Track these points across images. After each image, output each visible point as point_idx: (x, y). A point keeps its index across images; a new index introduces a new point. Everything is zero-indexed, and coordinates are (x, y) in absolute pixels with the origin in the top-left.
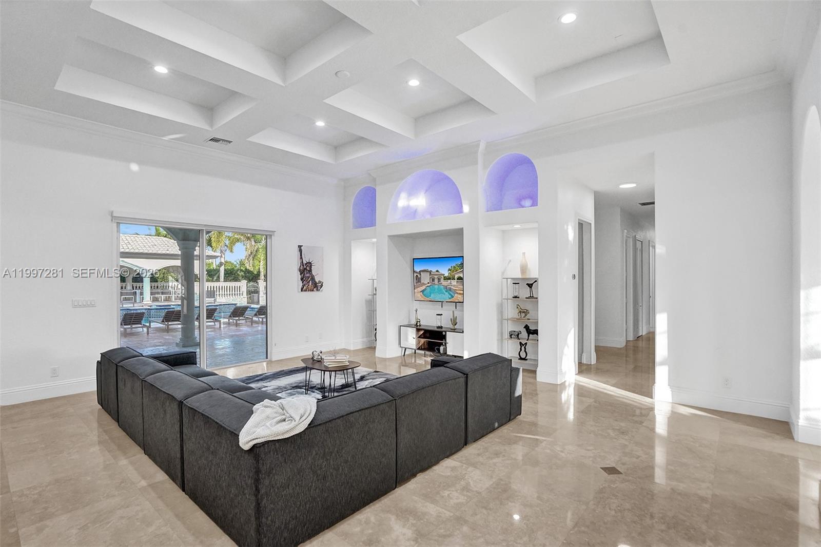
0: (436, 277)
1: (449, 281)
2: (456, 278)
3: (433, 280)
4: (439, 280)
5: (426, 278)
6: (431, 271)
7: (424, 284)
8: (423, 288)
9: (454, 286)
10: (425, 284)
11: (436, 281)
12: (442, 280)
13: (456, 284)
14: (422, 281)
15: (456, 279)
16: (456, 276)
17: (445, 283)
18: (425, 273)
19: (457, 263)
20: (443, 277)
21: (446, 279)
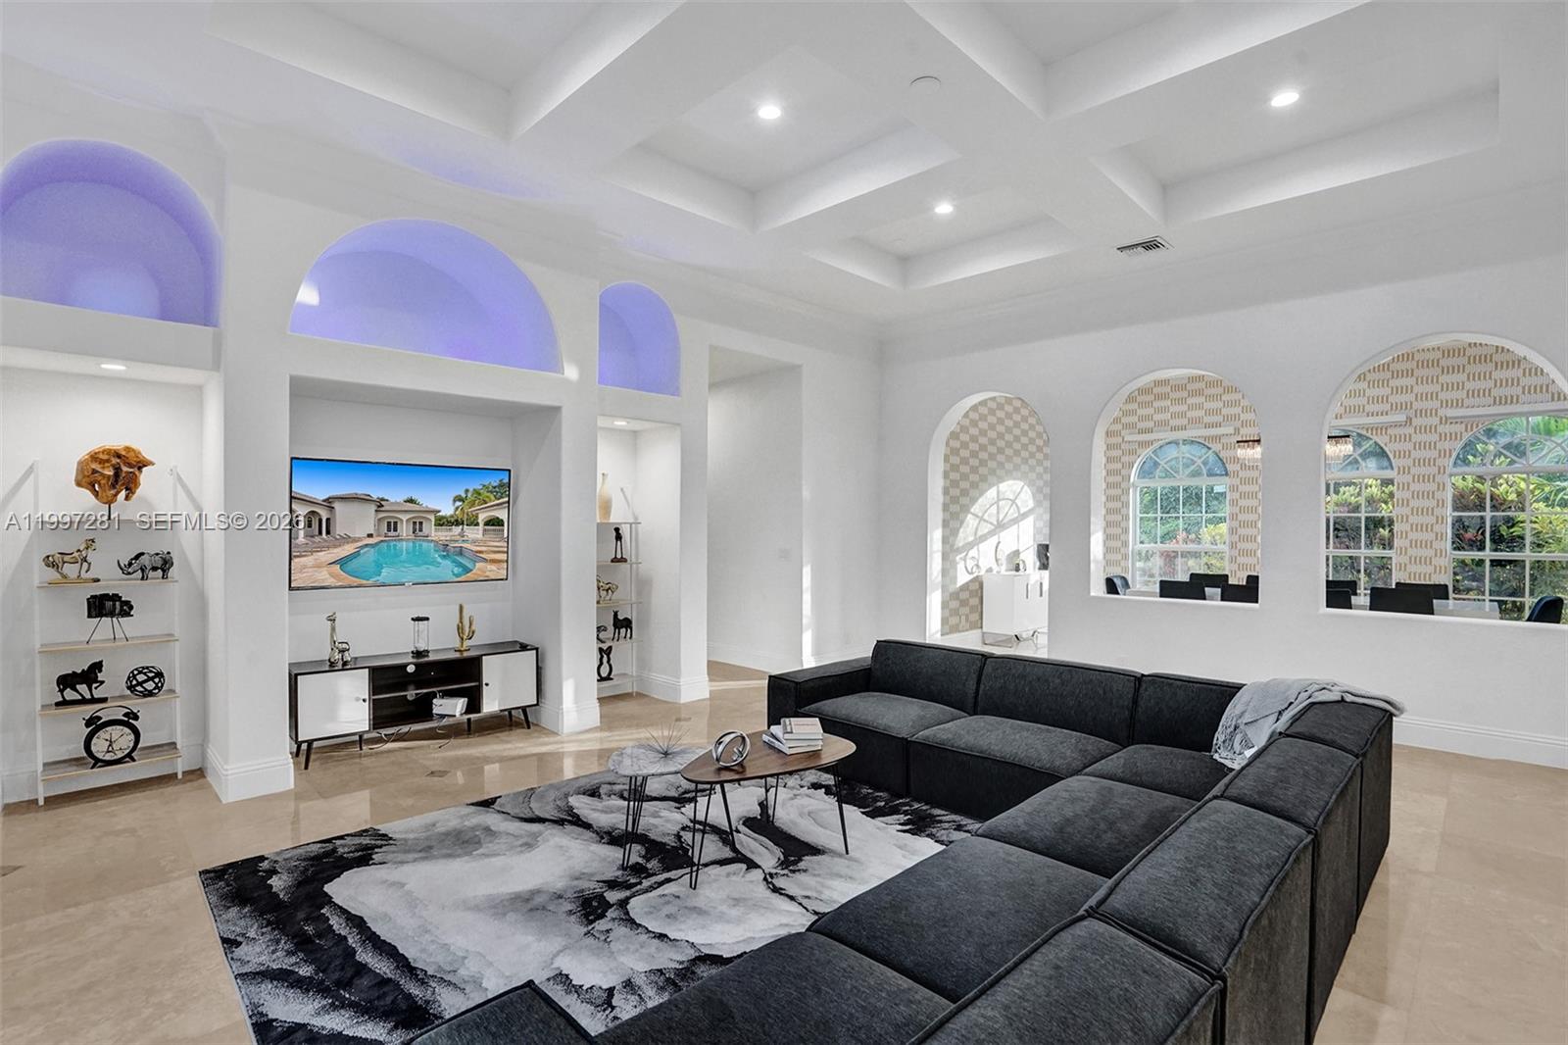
0: (404, 517)
1: (457, 530)
2: (480, 521)
3: (393, 526)
4: (417, 526)
5: (356, 523)
6: (383, 500)
7: (347, 539)
8: (348, 549)
9: (474, 542)
10: (355, 540)
11: (405, 530)
12: (430, 528)
13: (480, 536)
14: (339, 529)
15: (481, 525)
16: (482, 517)
17: (443, 535)
18: (355, 507)
19: (486, 484)
20: (432, 518)
21: (442, 522)
